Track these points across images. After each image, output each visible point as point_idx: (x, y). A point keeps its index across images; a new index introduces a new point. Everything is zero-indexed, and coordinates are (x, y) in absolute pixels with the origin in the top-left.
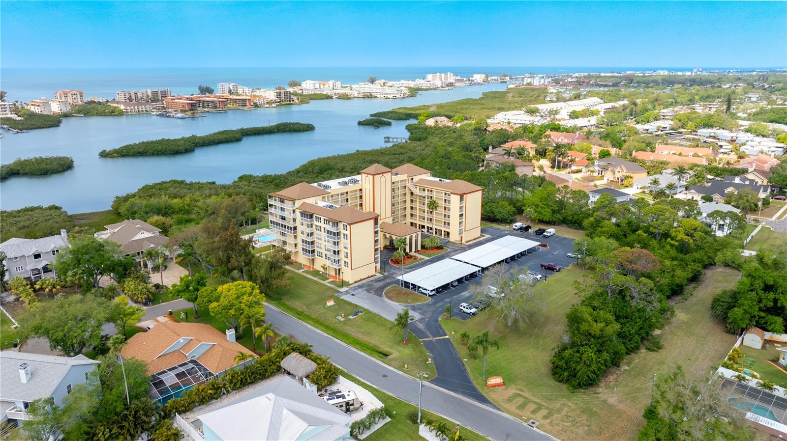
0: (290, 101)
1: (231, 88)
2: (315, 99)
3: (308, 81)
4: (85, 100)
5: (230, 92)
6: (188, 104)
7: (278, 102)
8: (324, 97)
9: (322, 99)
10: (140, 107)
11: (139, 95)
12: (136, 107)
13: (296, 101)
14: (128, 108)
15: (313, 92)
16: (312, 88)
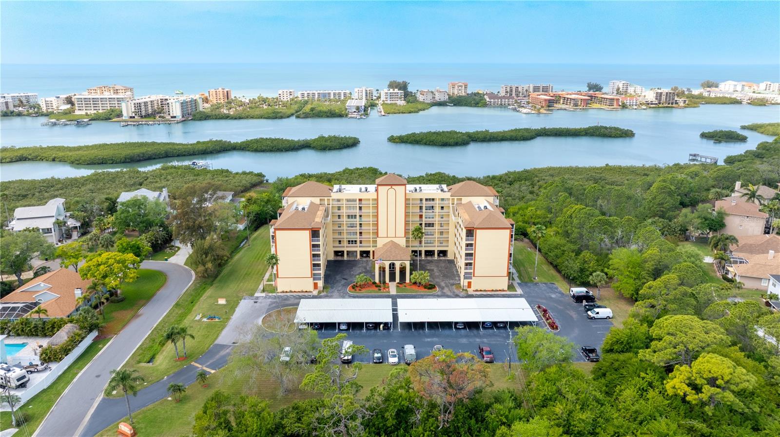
0: (672, 104)
1: (621, 86)
2: (715, 103)
3: (730, 82)
4: (469, 92)
5: (618, 91)
6: (546, 100)
7: (656, 104)
8: (728, 102)
9: (725, 103)
10: (503, 100)
11: (520, 89)
12: (500, 100)
13: (682, 104)
14: (492, 100)
15: (721, 95)
16: (731, 90)
